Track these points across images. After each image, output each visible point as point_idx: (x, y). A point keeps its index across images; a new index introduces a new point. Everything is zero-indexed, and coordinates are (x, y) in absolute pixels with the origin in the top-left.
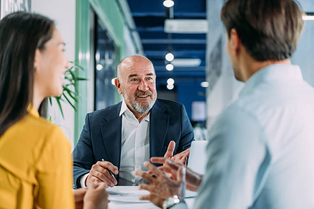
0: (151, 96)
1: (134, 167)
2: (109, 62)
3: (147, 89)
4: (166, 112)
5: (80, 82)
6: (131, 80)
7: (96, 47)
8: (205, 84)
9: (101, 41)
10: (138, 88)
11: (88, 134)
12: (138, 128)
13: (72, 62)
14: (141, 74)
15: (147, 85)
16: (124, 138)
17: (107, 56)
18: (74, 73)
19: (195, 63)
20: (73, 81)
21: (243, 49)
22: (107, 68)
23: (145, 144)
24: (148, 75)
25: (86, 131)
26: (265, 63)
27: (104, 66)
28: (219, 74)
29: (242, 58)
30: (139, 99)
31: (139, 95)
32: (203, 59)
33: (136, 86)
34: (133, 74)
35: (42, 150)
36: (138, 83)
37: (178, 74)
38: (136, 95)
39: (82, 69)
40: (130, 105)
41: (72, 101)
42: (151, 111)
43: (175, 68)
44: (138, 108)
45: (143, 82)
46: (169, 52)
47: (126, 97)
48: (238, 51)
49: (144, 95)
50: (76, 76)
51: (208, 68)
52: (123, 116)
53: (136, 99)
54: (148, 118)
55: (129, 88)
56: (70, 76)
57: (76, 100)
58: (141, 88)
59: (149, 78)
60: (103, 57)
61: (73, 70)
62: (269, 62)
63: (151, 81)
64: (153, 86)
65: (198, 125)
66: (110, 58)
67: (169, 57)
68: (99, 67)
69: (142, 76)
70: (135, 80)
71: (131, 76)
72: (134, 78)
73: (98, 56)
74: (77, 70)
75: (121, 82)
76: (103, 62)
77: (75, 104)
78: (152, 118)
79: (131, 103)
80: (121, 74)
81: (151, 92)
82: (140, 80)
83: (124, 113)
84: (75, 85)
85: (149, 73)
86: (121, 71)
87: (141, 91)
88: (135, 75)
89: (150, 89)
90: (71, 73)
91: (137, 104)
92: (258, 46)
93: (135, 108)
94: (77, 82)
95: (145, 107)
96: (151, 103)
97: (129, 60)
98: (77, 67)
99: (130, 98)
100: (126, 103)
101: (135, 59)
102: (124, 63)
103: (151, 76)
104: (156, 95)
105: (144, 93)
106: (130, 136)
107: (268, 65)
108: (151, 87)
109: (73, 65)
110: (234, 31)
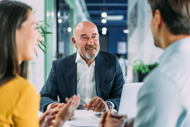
0: (96, 48)
1: (85, 97)
2: (66, 17)
3: (93, 44)
4: (105, 60)
5: (48, 35)
6: (83, 38)
7: (58, 9)
8: (126, 31)
9: (61, 5)
10: (87, 44)
11: (54, 75)
12: (88, 71)
13: (42, 22)
14: (89, 34)
15: (93, 41)
16: (78, 77)
17: (65, 14)
18: (44, 29)
19: (120, 18)
20: (43, 34)
21: (164, 25)
22: (65, 21)
23: (93, 81)
24: (93, 35)
25: (53, 73)
26: (179, 37)
27: (63, 20)
28: (135, 26)
29: (162, 32)
30: (88, 51)
31: (88, 48)
32: (125, 15)
33: (85, 42)
34: (84, 34)
35: (18, 101)
36: (87, 40)
37: (109, 25)
38: (86, 48)
39: (49, 26)
40: (82, 55)
41: (43, 47)
42: (96, 59)
43: (107, 21)
44: (87, 56)
45: (90, 39)
46: (104, 11)
47: (79, 49)
48: (160, 26)
49: (91, 48)
50: (45, 31)
51: (129, 22)
52: (78, 63)
53: (86, 51)
54: (94, 64)
55: (81, 43)
56: (41, 31)
57: (45, 47)
58: (89, 43)
59: (94, 37)
60: (62, 15)
61: (43, 27)
62: (182, 36)
63: (96, 38)
64: (97, 42)
65: (122, 56)
66: (67, 15)
67: (104, 15)
68: (60, 21)
69: (89, 35)
70: (85, 38)
71: (82, 35)
72: (84, 37)
73: (59, 14)
74: (45, 27)
75: (76, 39)
76: (62, 17)
77: (45, 49)
78: (97, 64)
79: (82, 53)
80: (76, 34)
81: (95, 46)
82: (88, 38)
83: (78, 61)
84: (45, 36)
85: (94, 33)
86: (75, 32)
87: (89, 45)
88: (85, 35)
89: (95, 44)
90: (42, 29)
91: (87, 54)
92: (176, 23)
93: (85, 57)
94: (46, 35)
95: (92, 56)
96: (96, 53)
97: (81, 24)
98: (45, 25)
99: (82, 50)
100: (79, 53)
101: (85, 24)
102: (78, 26)
103: (96, 36)
104: (99, 48)
105: (91, 46)
106: (83, 76)
107: (181, 38)
108: (95, 43)
109: (43, 23)
110: (158, 11)
